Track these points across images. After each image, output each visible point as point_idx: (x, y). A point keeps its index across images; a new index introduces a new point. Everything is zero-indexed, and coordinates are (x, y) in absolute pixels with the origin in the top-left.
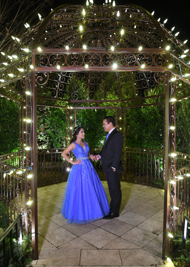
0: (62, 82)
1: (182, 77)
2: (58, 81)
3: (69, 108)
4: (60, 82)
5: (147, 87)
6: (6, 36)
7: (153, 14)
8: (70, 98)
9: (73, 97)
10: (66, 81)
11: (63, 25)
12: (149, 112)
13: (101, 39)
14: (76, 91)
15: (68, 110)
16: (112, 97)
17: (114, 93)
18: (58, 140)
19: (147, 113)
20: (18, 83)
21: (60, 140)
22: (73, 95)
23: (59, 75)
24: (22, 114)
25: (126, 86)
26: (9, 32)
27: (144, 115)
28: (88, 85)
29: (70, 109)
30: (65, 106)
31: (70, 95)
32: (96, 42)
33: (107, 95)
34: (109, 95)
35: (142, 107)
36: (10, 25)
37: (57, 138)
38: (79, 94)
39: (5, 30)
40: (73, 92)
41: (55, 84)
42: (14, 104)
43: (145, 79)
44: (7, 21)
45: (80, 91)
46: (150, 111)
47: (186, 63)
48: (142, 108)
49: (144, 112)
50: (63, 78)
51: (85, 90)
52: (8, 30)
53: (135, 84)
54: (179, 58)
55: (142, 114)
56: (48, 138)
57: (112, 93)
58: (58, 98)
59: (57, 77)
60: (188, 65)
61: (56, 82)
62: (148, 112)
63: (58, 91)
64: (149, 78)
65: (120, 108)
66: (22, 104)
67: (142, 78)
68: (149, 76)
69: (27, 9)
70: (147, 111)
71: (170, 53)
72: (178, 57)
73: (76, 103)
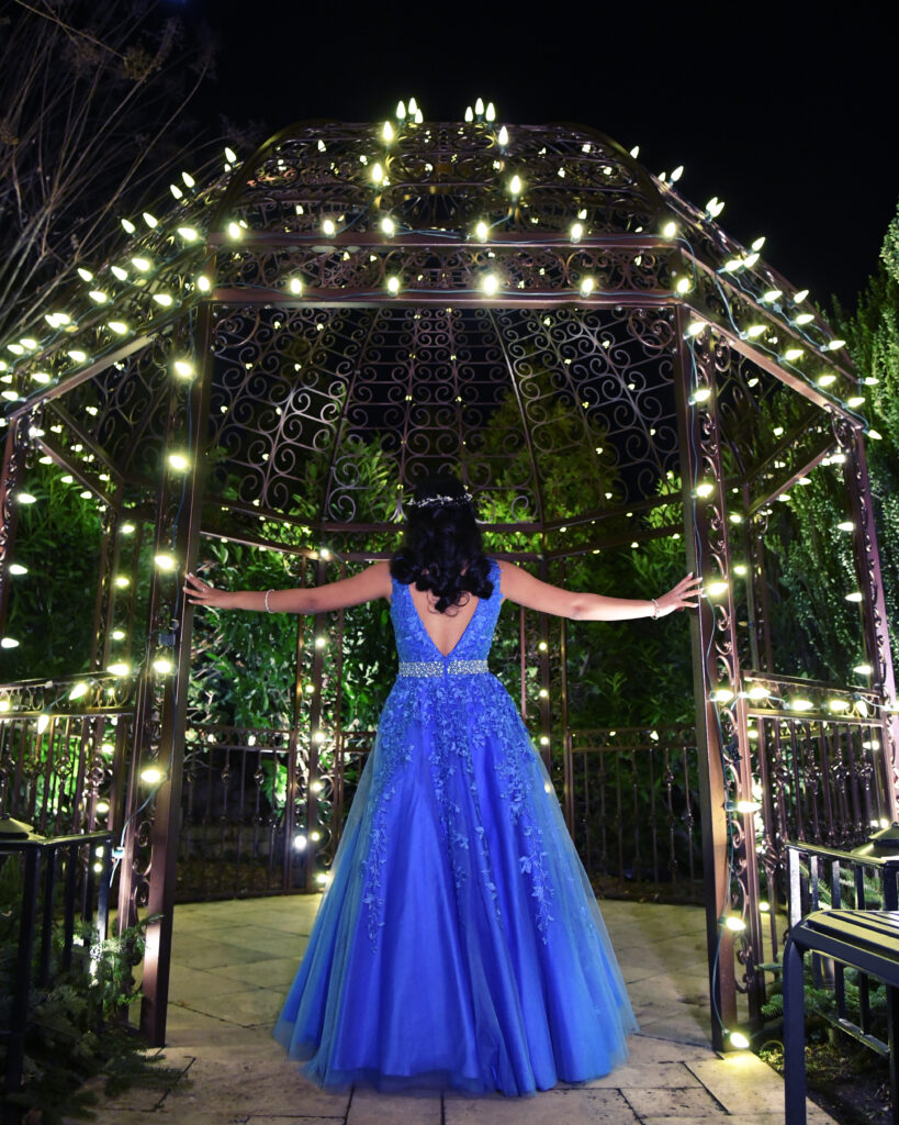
0: (289, 441)
1: (738, 337)
2: (274, 435)
3: (313, 556)
4: (281, 440)
5: (649, 457)
6: (69, 264)
7: (635, 153)
8: (321, 513)
9: (332, 508)
10: (314, 411)
11: (310, 203)
12: (666, 569)
13: (455, 267)
14: (348, 484)
15: (311, 561)
16: (506, 513)
17: (511, 496)
18: (258, 701)
19: (659, 575)
20: (131, 385)
21: (267, 702)
22: (334, 500)
23: (279, 411)
24: (111, 555)
25: (565, 470)
26: (84, 250)
27: (644, 583)
28: (399, 460)
29: (317, 561)
30: (295, 546)
31: (320, 501)
32: (434, 278)
33: (484, 506)
34: (489, 505)
35: (635, 545)
36: (86, 227)
37: (254, 692)
38: (361, 498)
39: (68, 242)
40: (332, 490)
41: (259, 447)
42: (82, 517)
43: (638, 423)
44: (78, 211)
45: (366, 483)
46: (670, 564)
47: (754, 300)
48: (634, 553)
49: (642, 572)
50: (295, 424)
51: (385, 482)
52: (79, 244)
53: (600, 451)
54: (720, 271)
55: (637, 581)
56: (211, 694)
57: (503, 498)
58: (269, 507)
59: (270, 416)
60: (761, 305)
61: (264, 438)
62: (662, 569)
63: (271, 477)
64: (656, 420)
65: (540, 557)
66: (116, 514)
67: (627, 421)
68: (652, 413)
69: (163, 169)
70: (657, 567)
71: (683, 250)
72: (715, 267)
73: (345, 533)
